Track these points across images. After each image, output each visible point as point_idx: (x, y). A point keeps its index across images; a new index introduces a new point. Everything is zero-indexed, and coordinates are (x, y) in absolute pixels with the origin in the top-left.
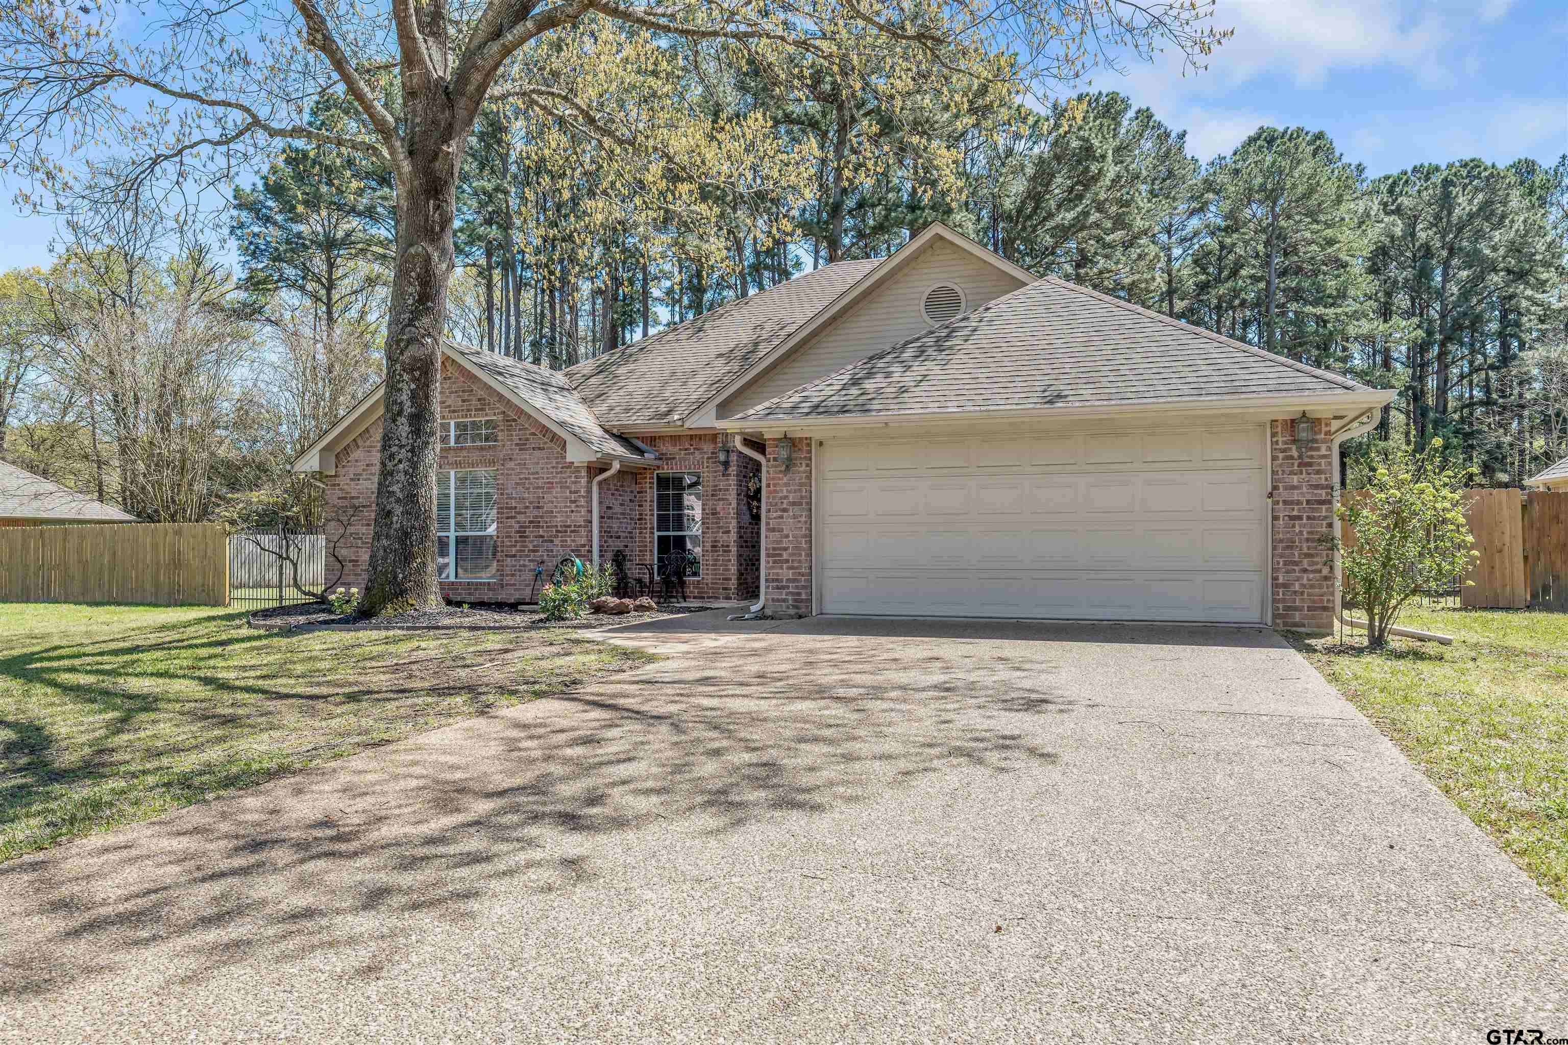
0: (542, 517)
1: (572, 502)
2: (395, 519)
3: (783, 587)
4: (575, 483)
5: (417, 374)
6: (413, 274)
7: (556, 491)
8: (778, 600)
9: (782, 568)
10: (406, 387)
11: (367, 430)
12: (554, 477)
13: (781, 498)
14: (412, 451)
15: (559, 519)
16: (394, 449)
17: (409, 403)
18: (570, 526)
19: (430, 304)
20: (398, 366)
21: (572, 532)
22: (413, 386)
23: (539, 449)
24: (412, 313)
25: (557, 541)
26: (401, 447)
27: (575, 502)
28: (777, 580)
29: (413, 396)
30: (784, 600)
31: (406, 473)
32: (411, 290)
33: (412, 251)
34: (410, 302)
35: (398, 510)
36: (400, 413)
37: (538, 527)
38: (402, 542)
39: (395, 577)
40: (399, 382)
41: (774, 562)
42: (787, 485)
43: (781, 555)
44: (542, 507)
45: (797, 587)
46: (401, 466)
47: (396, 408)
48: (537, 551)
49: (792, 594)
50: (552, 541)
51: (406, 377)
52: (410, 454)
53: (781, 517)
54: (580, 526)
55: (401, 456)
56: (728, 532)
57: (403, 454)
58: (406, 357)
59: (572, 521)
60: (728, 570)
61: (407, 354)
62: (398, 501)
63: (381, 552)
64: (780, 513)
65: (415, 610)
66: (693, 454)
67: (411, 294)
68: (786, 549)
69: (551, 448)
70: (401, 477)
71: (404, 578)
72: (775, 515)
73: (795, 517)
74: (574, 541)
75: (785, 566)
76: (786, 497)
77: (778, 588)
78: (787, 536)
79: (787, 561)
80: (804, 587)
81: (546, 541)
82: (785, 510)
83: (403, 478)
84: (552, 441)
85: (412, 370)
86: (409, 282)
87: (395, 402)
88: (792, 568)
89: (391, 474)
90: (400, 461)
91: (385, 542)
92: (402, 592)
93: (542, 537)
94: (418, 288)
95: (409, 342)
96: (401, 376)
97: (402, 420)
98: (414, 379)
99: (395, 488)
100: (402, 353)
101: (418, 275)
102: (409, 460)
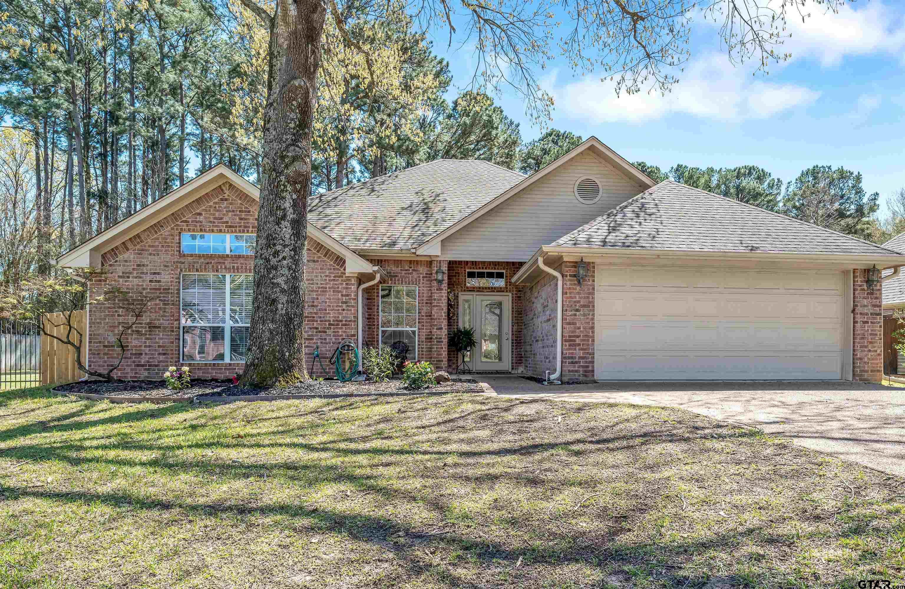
0: (316, 313)
1: (343, 303)
2: (280, 306)
3: (576, 362)
4: (347, 288)
5: (298, 186)
6: (294, 103)
7: (330, 294)
8: (572, 371)
9: (575, 349)
10: (288, 196)
11: (138, 236)
12: (327, 284)
13: (575, 302)
14: (294, 250)
15: (331, 316)
16: (279, 248)
17: (291, 210)
18: (341, 321)
19: (307, 130)
20: (283, 178)
21: (343, 325)
22: (294, 196)
23: (314, 261)
24: (294, 135)
25: (329, 332)
26: (285, 246)
27: (346, 303)
28: (572, 358)
29: (295, 205)
30: (576, 371)
31: (290, 269)
32: (293, 115)
33: (296, 83)
34: (292, 125)
35: (284, 299)
36: (284, 217)
37: (313, 321)
38: (287, 326)
39: (283, 355)
40: (282, 191)
41: (570, 345)
42: (579, 293)
43: (575, 341)
44: (317, 306)
45: (586, 362)
46: (285, 262)
47: (280, 213)
48: (312, 339)
49: (583, 367)
50: (325, 332)
51: (289, 188)
52: (293, 253)
53: (575, 315)
54: (350, 321)
55: (284, 254)
56: (441, 328)
57: (287, 252)
58: (290, 171)
59: (344, 317)
60: (441, 355)
61: (292, 169)
62: (283, 291)
63: (267, 334)
64: (573, 312)
65: (301, 382)
66: (411, 273)
67: (292, 119)
68: (578, 337)
69: (324, 261)
70: (285, 271)
71: (290, 355)
72: (571, 313)
73: (584, 315)
74: (345, 332)
75: (577, 348)
76: (579, 302)
77: (572, 363)
78: (579, 328)
79: (579, 345)
80: (590, 362)
81: (320, 332)
82: (577, 310)
83: (287, 272)
84: (325, 256)
85: (295, 183)
86: (290, 108)
87: (279, 208)
88: (582, 349)
89: (275, 268)
90: (284, 258)
91: (271, 326)
92: (291, 368)
93: (317, 328)
94: (299, 116)
95: (295, 159)
96: (285, 186)
97: (285, 223)
98: (296, 191)
99: (280, 280)
100: (287, 167)
101: (299, 105)
102: (292, 258)
